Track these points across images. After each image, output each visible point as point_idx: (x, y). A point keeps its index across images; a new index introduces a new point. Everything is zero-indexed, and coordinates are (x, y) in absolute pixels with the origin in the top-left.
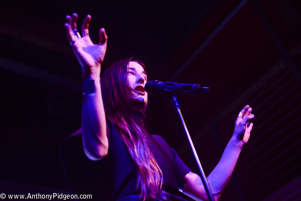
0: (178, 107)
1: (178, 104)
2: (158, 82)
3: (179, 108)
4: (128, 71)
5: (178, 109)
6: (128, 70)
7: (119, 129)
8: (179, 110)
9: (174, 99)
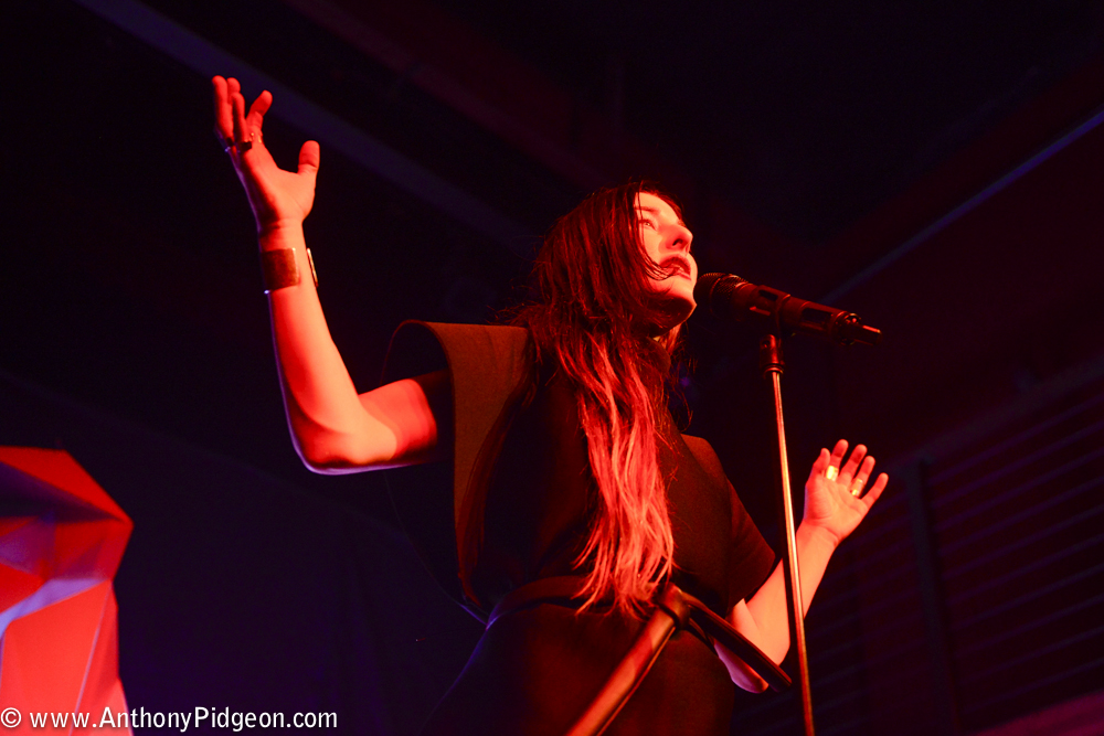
0: (775, 369)
1: (779, 359)
2: (736, 281)
3: (777, 372)
4: (639, 216)
5: (774, 374)
6: (638, 212)
7: (576, 386)
8: (776, 379)
9: (769, 343)
